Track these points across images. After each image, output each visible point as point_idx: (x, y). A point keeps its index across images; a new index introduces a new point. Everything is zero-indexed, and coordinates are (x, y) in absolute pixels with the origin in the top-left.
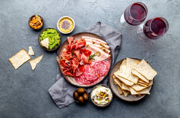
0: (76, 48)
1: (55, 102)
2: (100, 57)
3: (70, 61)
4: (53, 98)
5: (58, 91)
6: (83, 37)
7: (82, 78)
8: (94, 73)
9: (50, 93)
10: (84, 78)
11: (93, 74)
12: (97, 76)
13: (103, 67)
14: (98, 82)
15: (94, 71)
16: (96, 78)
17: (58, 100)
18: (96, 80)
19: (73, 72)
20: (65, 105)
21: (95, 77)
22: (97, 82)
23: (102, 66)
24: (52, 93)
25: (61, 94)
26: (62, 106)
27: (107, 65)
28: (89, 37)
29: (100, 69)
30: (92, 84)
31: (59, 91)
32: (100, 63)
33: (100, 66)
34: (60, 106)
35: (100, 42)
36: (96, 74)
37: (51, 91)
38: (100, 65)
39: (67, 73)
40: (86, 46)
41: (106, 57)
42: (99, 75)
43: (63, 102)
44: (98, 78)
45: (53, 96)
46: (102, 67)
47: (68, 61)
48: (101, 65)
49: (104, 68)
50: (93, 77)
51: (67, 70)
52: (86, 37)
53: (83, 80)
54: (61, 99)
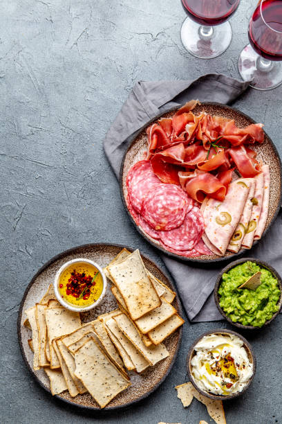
0: (232, 152)
2: (216, 223)
3: (190, 140)
6: (265, 168)
7: (145, 182)
8: (167, 213)
10: (146, 185)
11: (162, 210)
12: (158, 222)
13: (186, 237)
14: (142, 230)
15: (173, 213)
16: (152, 221)
18: (147, 222)
19: (161, 150)
21: (153, 218)
22: (140, 227)
23: (189, 233)
27: (193, 248)
28: (267, 184)
29: (180, 231)
30: (133, 212)
32: (196, 228)
33: (187, 229)
35: (260, 218)
36: (164, 221)
38: (191, 228)
39: (155, 136)
40: (242, 180)
41: (217, 241)
42: (163, 229)
44: (152, 227)
46: (185, 234)
47: (190, 133)
48: (193, 232)
49: (185, 240)
50: (155, 212)
51: (164, 134)
52: (268, 176)
53: (141, 185)
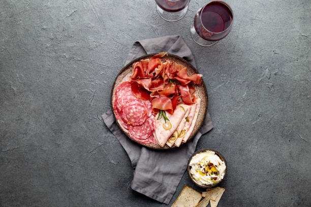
1: (154, 198)
4: (147, 195)
5: (149, 181)
9: (138, 191)
17: (156, 193)
20: (171, 193)
24: (141, 189)
25: (155, 182)
26: (169, 199)
31: (150, 179)
34: (165, 200)
37: (137, 188)
43: (164, 191)
45: (145, 192)
54: (160, 188)
